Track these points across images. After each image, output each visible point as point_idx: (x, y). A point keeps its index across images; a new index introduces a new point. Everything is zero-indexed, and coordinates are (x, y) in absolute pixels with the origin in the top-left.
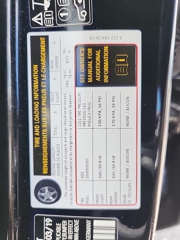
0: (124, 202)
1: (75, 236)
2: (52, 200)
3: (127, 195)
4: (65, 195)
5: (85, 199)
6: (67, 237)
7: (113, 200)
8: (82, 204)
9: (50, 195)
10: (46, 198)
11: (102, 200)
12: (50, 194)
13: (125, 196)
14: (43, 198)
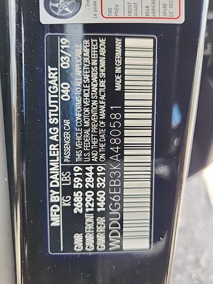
0: (165, 14)
1: (100, 61)
2: (69, 12)
3: (168, 6)
4: (87, 5)
5: (113, 9)
6: (90, 63)
7: (150, 11)
8: (110, 16)
9: (66, 6)
10: (60, 10)
11: (136, 11)
12: (66, 4)
13: (165, 6)
14: (56, 9)
